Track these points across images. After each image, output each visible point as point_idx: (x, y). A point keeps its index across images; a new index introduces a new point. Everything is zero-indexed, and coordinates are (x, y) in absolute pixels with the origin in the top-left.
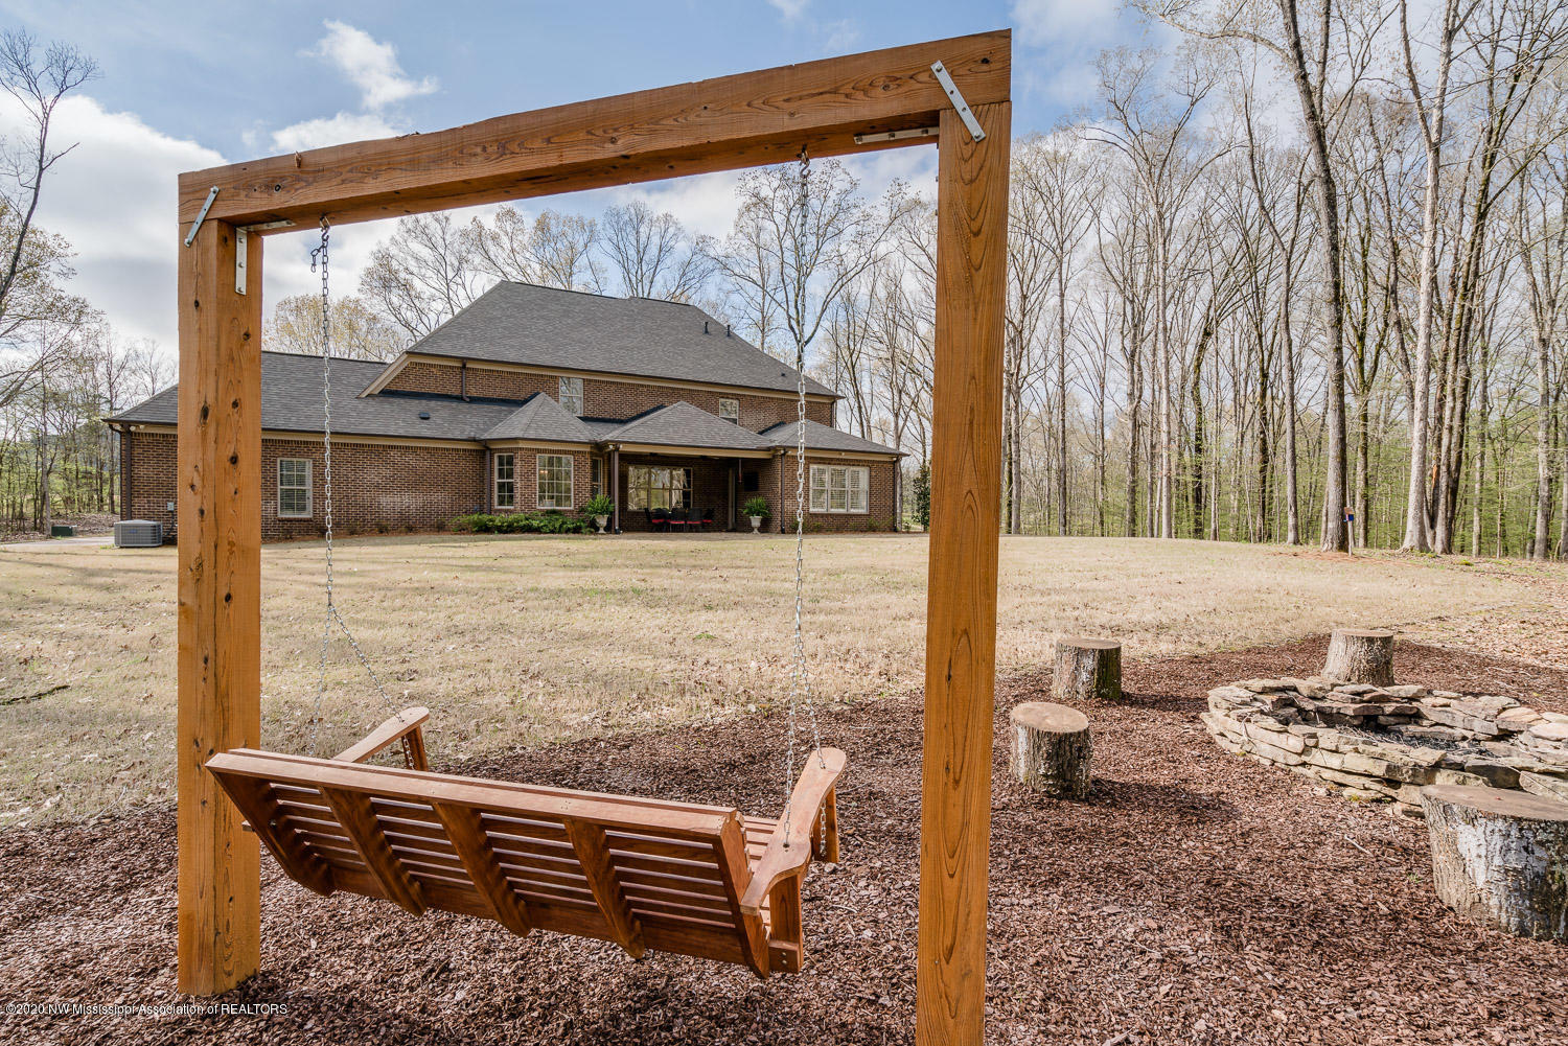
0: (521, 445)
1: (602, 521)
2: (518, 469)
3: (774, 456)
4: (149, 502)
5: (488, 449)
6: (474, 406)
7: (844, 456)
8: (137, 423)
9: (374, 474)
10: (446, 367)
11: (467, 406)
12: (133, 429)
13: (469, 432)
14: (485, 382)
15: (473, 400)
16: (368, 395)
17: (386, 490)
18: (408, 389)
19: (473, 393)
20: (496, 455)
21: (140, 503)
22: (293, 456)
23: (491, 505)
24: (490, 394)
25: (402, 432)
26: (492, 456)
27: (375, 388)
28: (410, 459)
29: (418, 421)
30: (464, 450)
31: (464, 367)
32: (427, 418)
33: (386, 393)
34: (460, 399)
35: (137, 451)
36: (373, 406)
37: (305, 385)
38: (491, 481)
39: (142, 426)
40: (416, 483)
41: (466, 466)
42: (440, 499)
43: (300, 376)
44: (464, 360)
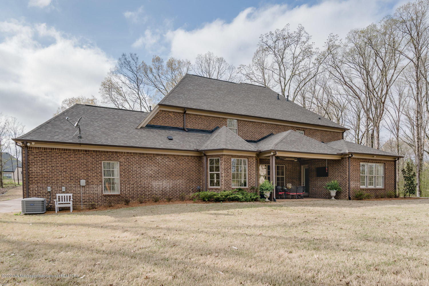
0: (225, 153)
1: (267, 194)
2: (222, 166)
3: (342, 158)
4: (38, 187)
5: (205, 155)
6: (190, 133)
7: (375, 158)
8: (31, 141)
9: (149, 169)
10: (176, 112)
11: (187, 133)
12: (28, 144)
13: (193, 147)
14: (194, 121)
15: (190, 130)
16: (141, 128)
17: (155, 178)
18: (159, 124)
19: (189, 126)
20: (209, 159)
21: (33, 187)
22: (110, 160)
23: (207, 186)
24: (196, 127)
25: (162, 146)
26: (207, 159)
27: (144, 123)
28: (166, 161)
29: (168, 141)
30: (191, 156)
31: (185, 113)
32: (172, 139)
33: (149, 126)
34: (183, 130)
35: (31, 157)
36: (145, 133)
37: (110, 122)
38: (207, 173)
39: (33, 143)
40: (169, 175)
41: (192, 165)
42: (180, 183)
43: (107, 117)
44: (185, 109)
